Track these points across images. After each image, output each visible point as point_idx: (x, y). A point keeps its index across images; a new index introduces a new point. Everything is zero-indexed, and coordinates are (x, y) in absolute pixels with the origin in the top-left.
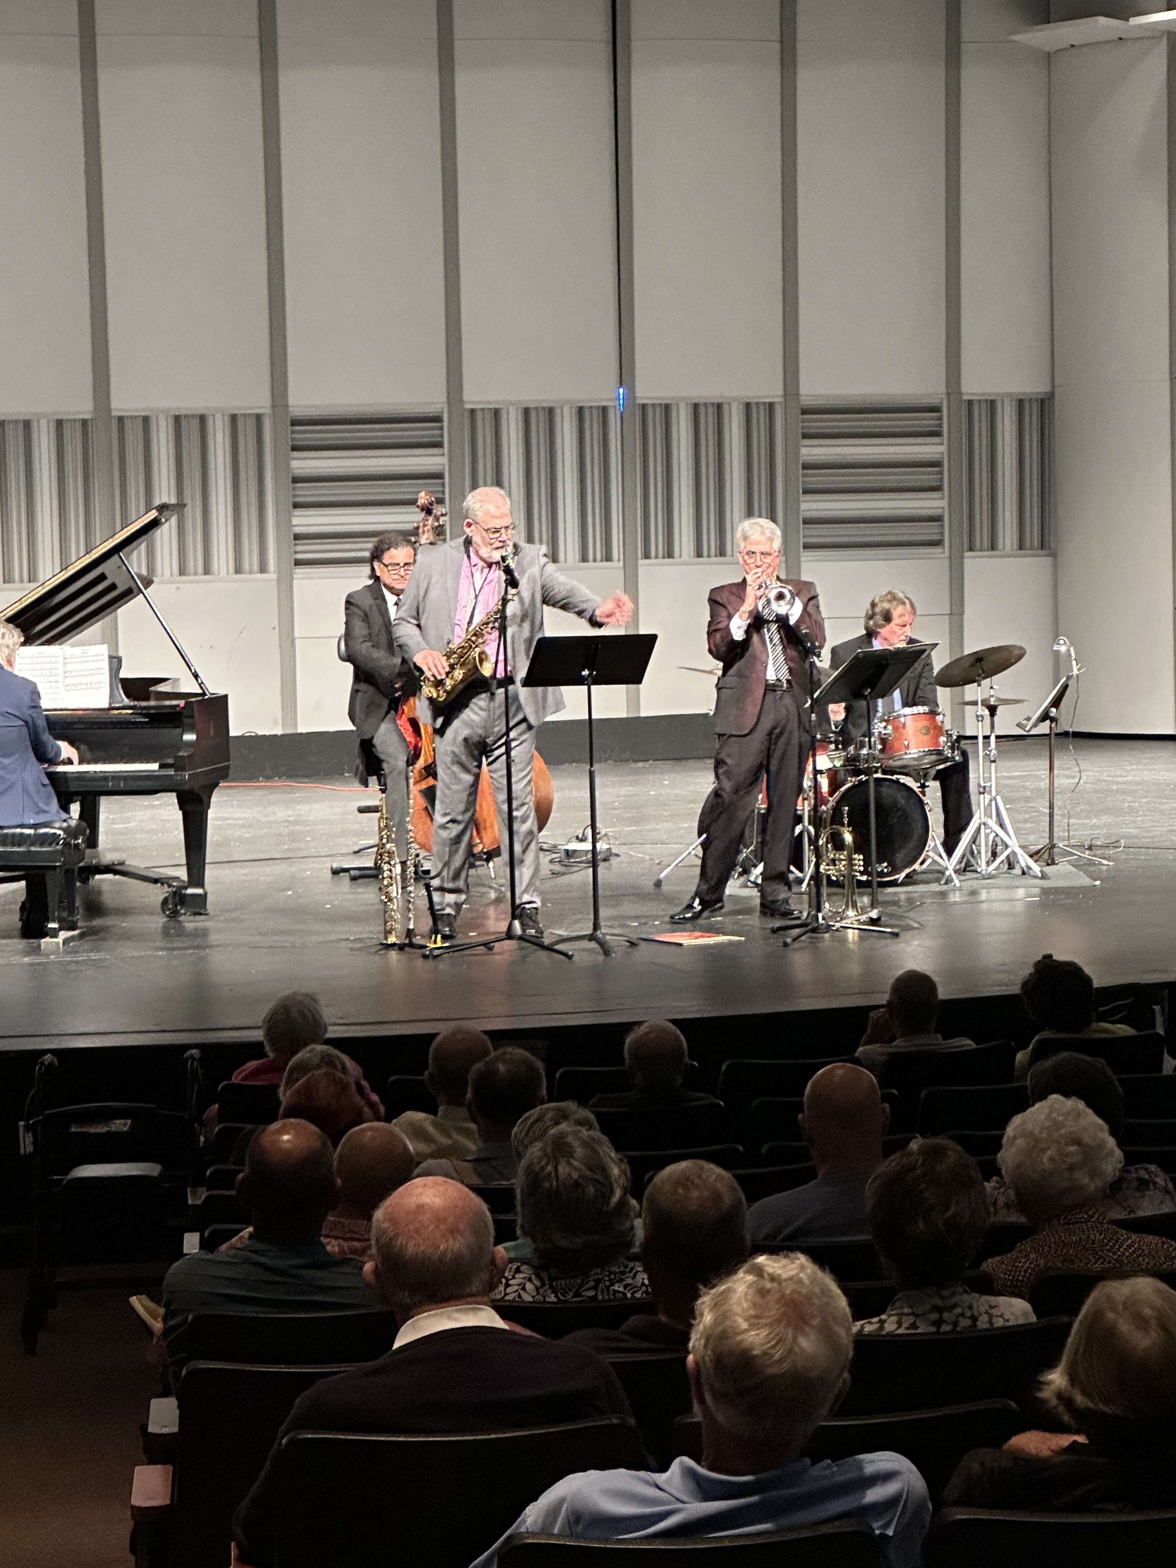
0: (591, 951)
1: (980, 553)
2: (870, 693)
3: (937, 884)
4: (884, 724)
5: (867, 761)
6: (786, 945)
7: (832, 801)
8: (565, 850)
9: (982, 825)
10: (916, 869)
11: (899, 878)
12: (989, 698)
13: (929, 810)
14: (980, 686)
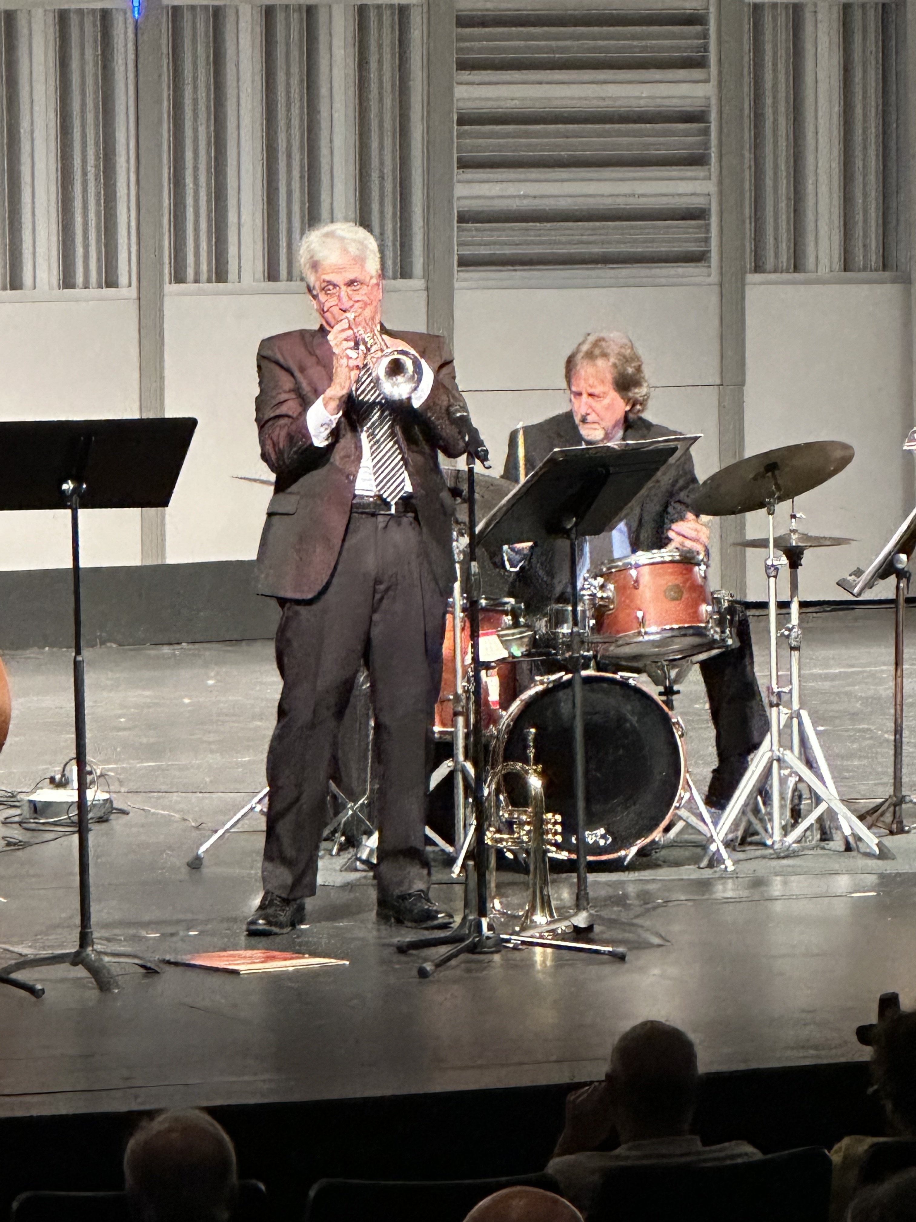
0: (76, 981)
1: (773, 276)
2: (576, 525)
3: (694, 867)
4: (600, 580)
5: (569, 647)
6: (423, 974)
7: (507, 716)
8: (30, 801)
9: (775, 764)
10: (657, 839)
11: (626, 856)
12: (789, 535)
13: (681, 736)
14: (772, 514)
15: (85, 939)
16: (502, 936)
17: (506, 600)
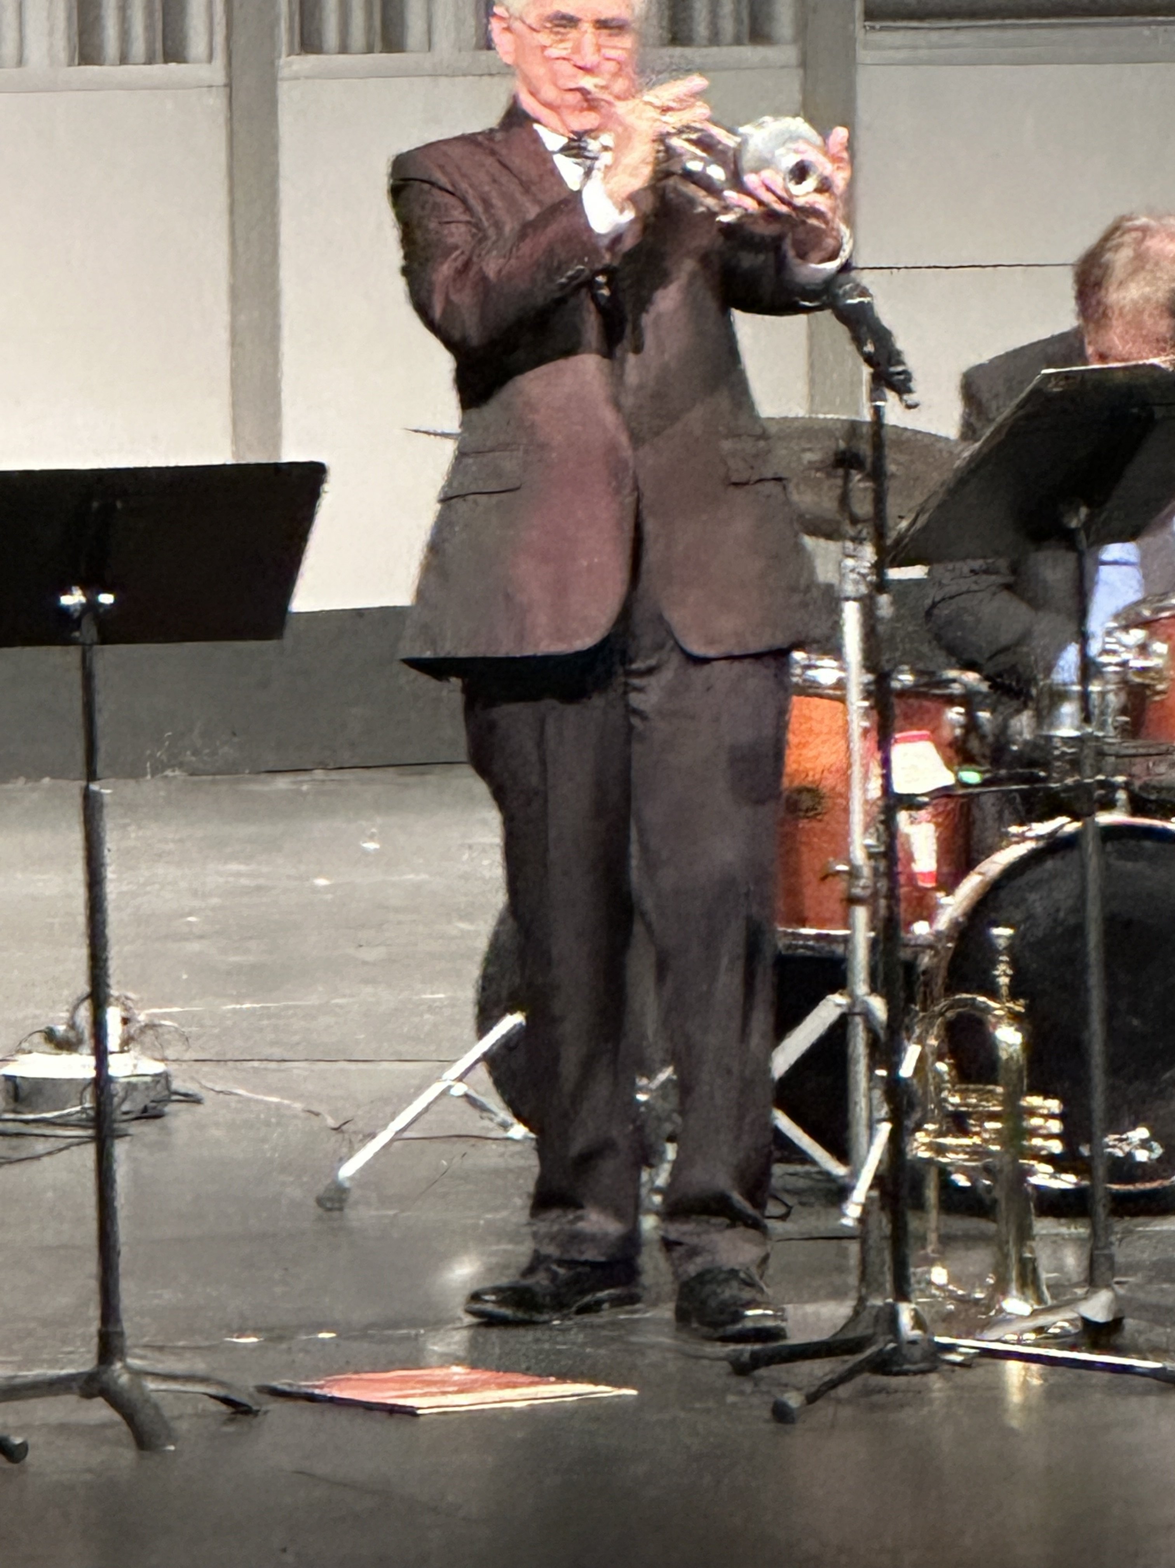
0: (92, 1431)
2: (1088, 520)
4: (1137, 635)
5: (1075, 764)
6: (781, 1414)
7: (953, 906)
8: (7, 1078)
15: (109, 1344)
16: (940, 1340)
17: (952, 673)
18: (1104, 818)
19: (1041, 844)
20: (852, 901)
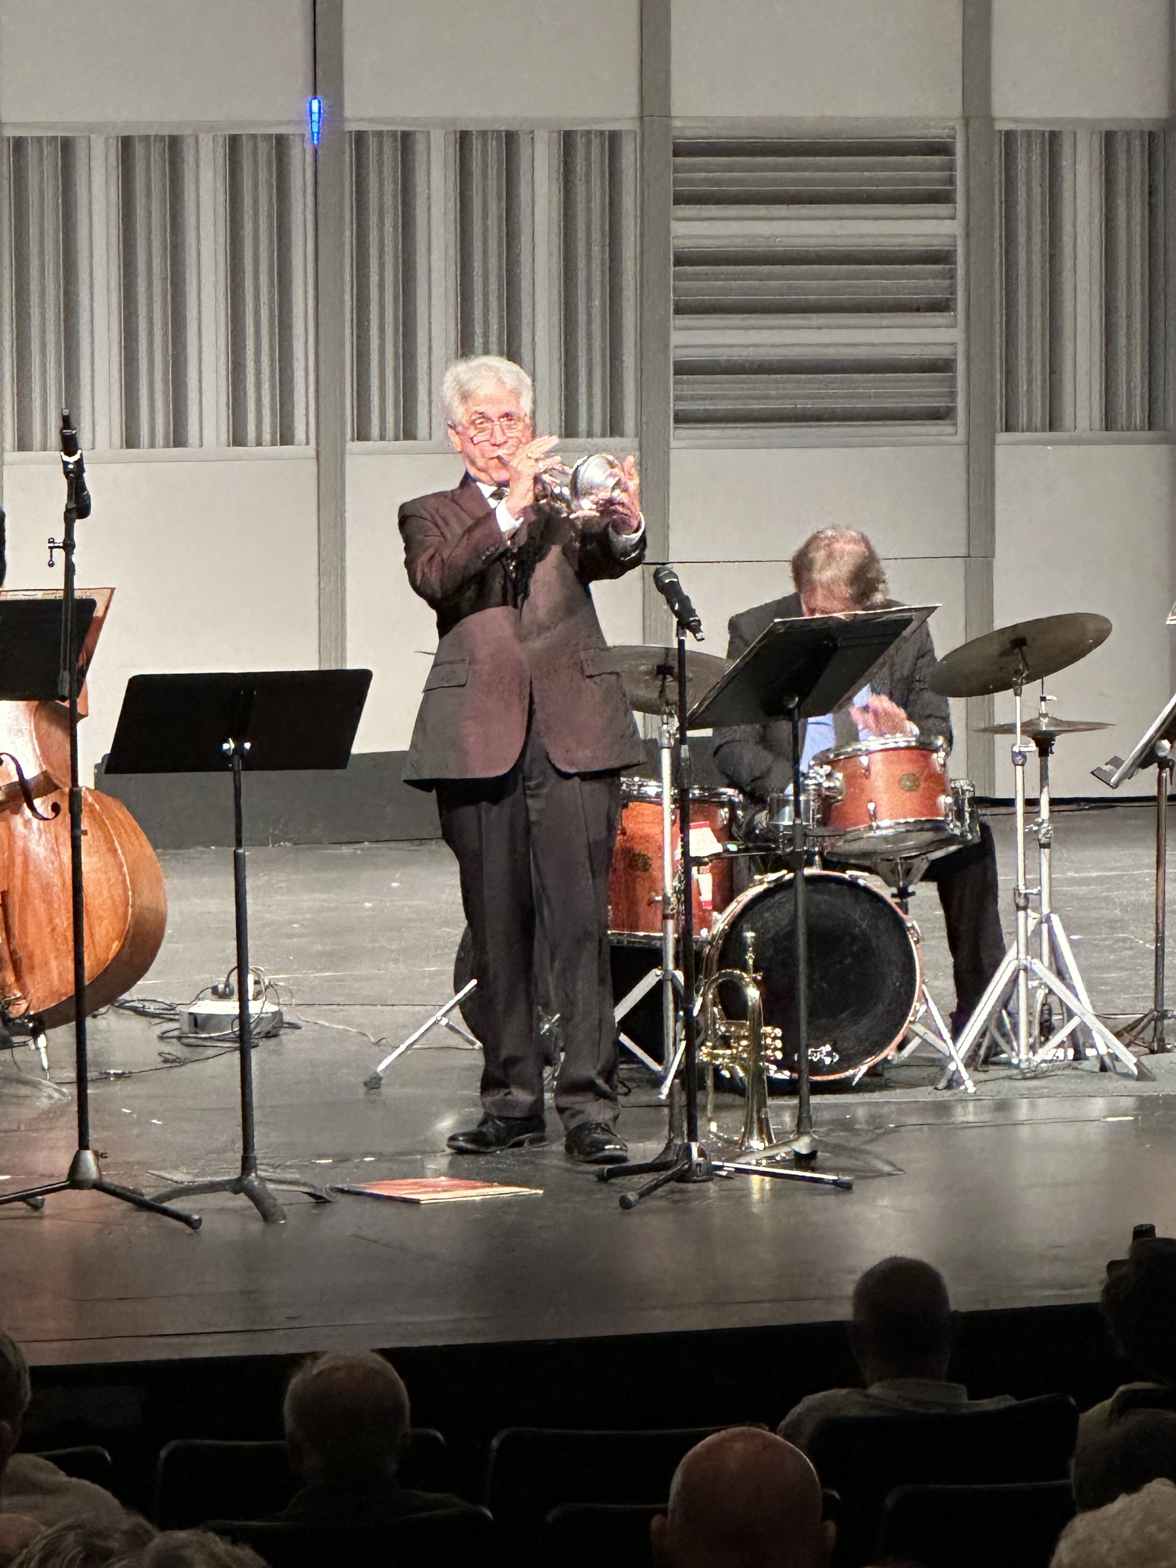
0: (238, 1212)
1: (1027, 436)
2: (798, 705)
3: (930, 1088)
4: (827, 768)
5: (791, 841)
6: (625, 1204)
7: (722, 920)
8: (191, 1014)
9: (1022, 973)
10: (890, 1058)
11: (854, 1075)
12: (1038, 719)
13: (916, 942)
14: (1020, 695)
15: (247, 1164)
16: (714, 1163)
17: (723, 790)
18: (807, 871)
19: (772, 885)
20: (665, 917)
